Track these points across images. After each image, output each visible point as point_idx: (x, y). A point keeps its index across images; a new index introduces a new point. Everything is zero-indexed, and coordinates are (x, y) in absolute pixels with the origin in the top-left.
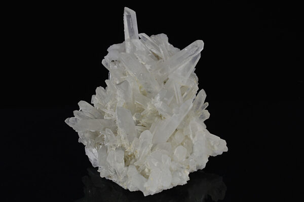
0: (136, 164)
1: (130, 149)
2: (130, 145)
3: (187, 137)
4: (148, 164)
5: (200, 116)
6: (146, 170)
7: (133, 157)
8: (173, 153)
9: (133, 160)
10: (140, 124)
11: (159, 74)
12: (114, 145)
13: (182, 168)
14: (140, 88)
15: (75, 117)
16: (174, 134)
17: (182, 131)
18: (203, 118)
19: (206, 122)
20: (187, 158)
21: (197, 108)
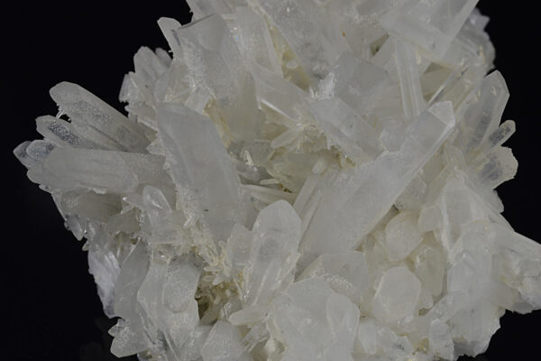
0: (236, 319)
1: (220, 266)
2: (219, 249)
3: (429, 237)
4: (275, 323)
5: (481, 167)
6: (271, 346)
7: (228, 293)
8: (374, 292)
9: (229, 306)
10: (270, 181)
11: (357, 18)
12: (169, 247)
13: (400, 347)
14: (286, 58)
15: (47, 140)
16: (382, 225)
17: (415, 215)
18: (494, 176)
19: (503, 191)
20: (423, 312)
21: (475, 141)
